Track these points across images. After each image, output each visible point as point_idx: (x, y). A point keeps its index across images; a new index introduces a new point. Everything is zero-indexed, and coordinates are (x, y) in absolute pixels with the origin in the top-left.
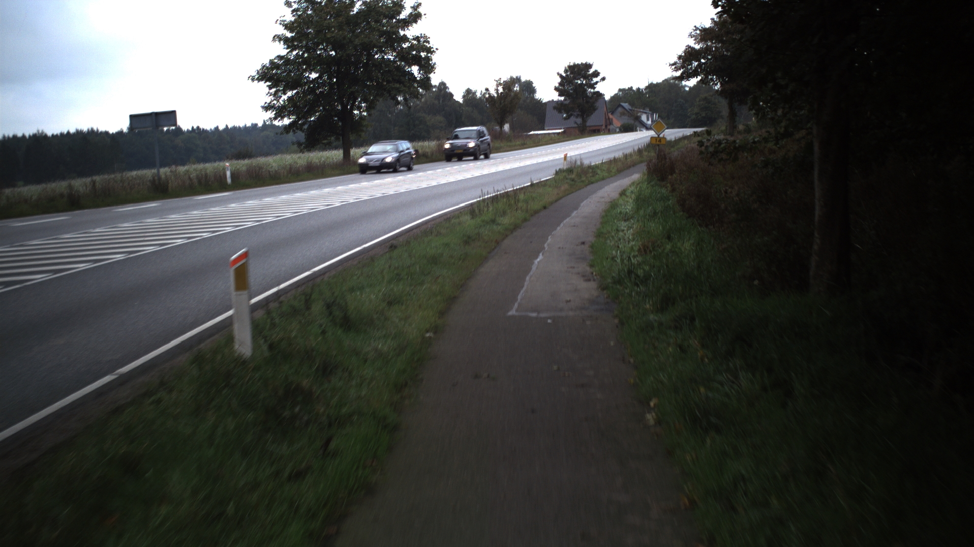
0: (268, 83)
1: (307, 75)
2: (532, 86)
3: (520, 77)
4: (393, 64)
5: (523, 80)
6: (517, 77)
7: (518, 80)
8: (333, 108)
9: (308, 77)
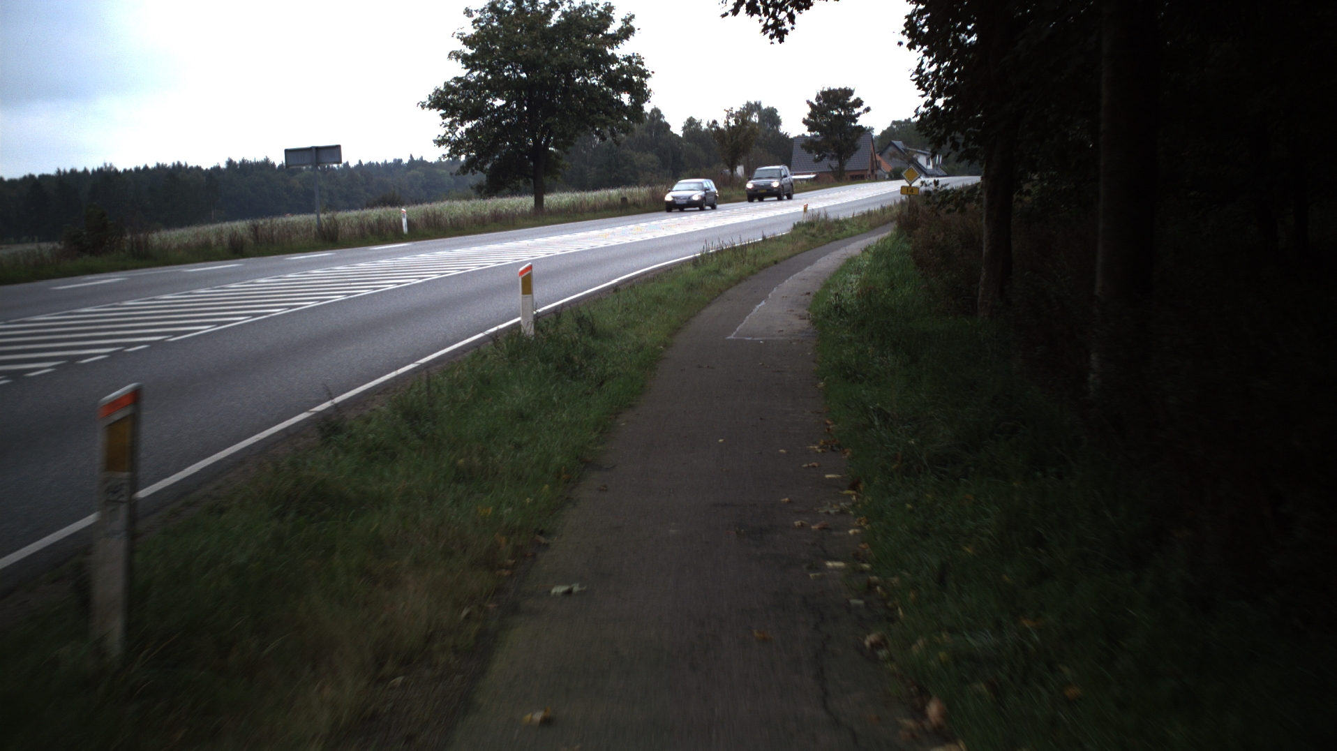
0: (442, 111)
1: (490, 102)
2: (776, 115)
3: (760, 103)
4: (599, 90)
5: (764, 106)
6: (756, 103)
7: (756, 107)
8: (524, 143)
9: (492, 104)
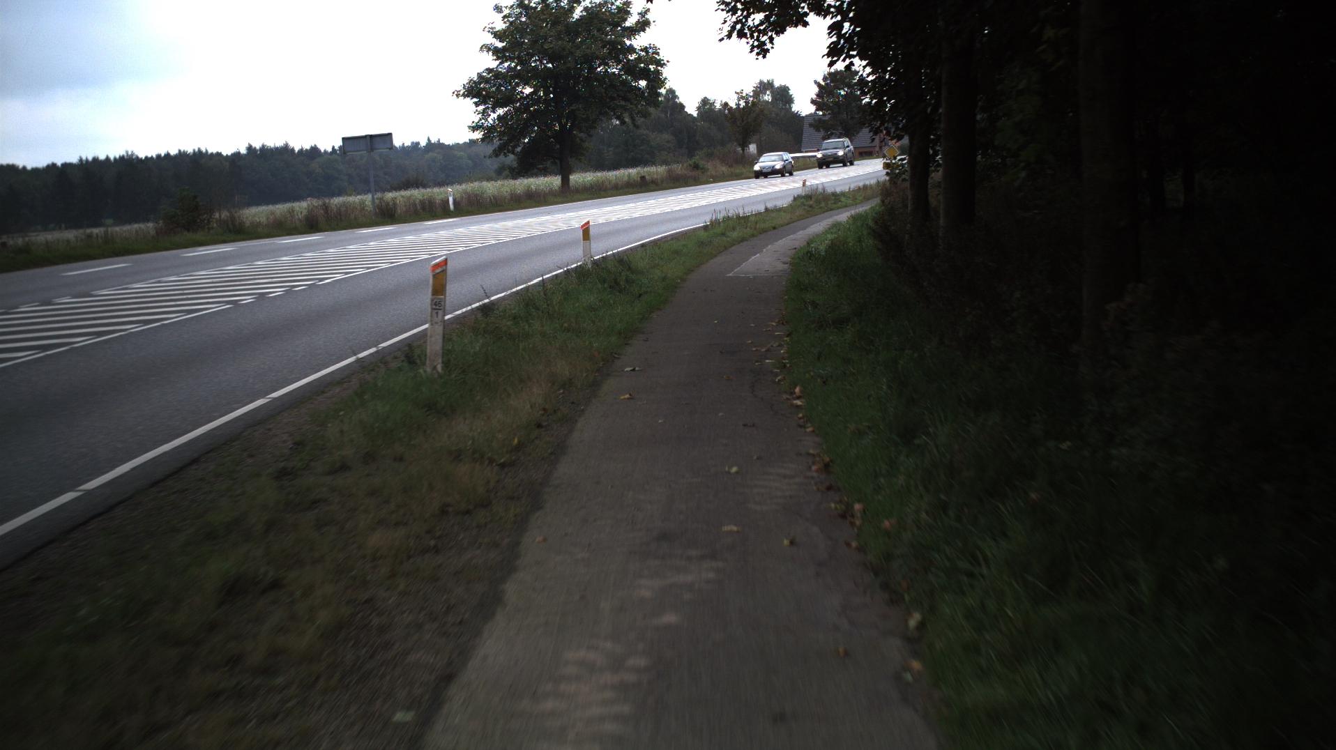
0: (475, 100)
1: (520, 90)
2: (788, 93)
3: (773, 82)
4: (619, 78)
5: (777, 84)
6: (768, 81)
7: (769, 85)
8: (551, 127)
9: (521, 92)
